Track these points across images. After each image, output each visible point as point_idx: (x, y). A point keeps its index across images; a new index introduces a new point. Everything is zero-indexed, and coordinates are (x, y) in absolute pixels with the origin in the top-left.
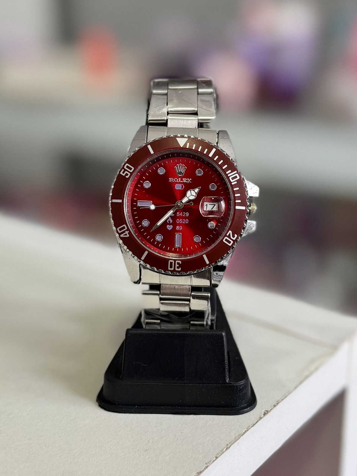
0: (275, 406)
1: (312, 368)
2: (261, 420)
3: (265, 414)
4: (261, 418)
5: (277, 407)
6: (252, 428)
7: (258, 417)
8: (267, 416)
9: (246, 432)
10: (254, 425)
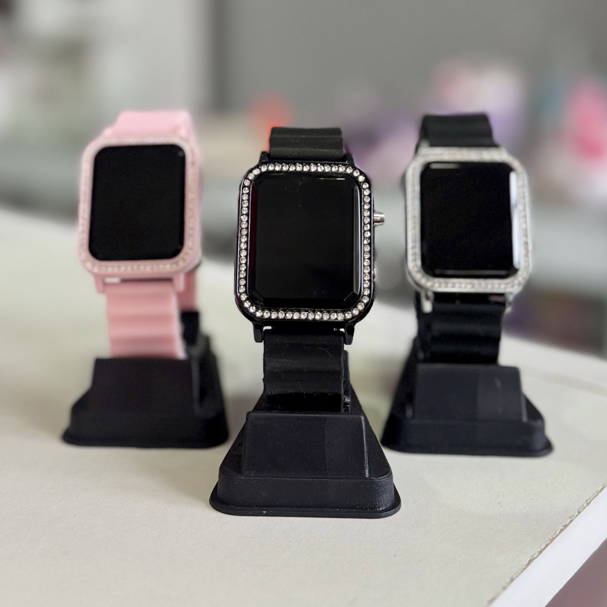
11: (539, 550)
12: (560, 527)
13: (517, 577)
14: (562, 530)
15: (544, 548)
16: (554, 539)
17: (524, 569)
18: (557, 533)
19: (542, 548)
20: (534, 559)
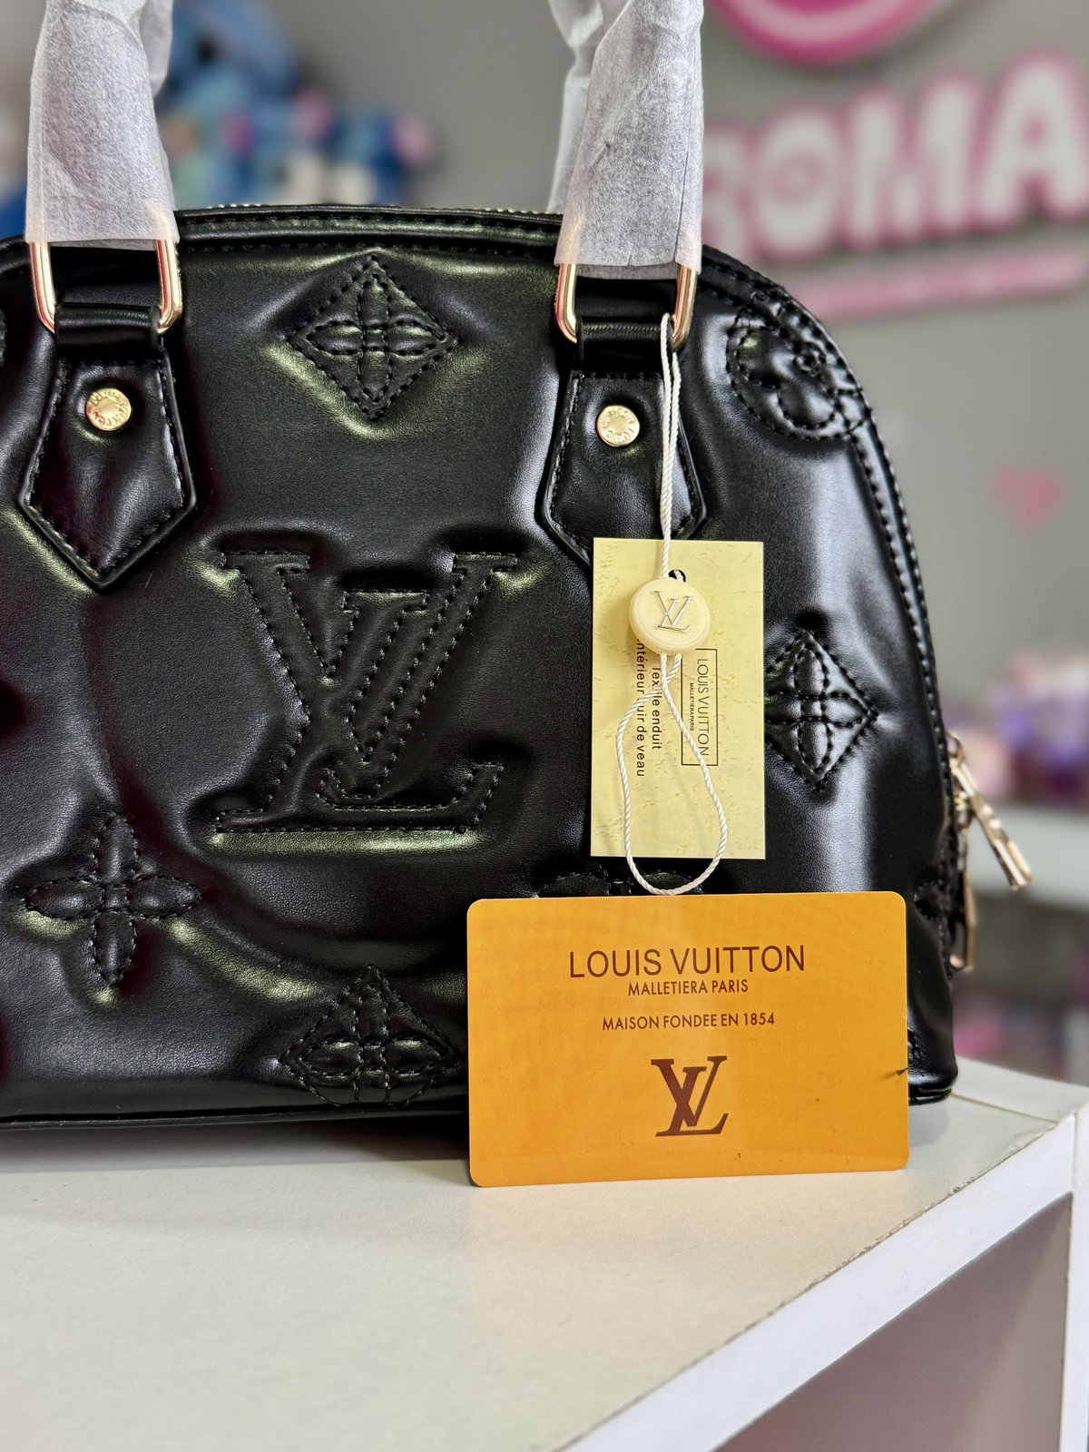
0: (969, 1183)
1: (1021, 1144)
2: (950, 1198)
3: (955, 1191)
4: (951, 1195)
5: (973, 1184)
6: (939, 1206)
7: (946, 1194)
8: (958, 1194)
9: (929, 1209)
10: (940, 1202)
11: (827, 1273)
12: (862, 1249)
13: (790, 1301)
14: (862, 1253)
15: (834, 1272)
16: (849, 1262)
17: (801, 1294)
18: (856, 1256)
19: (831, 1271)
20: (817, 1283)
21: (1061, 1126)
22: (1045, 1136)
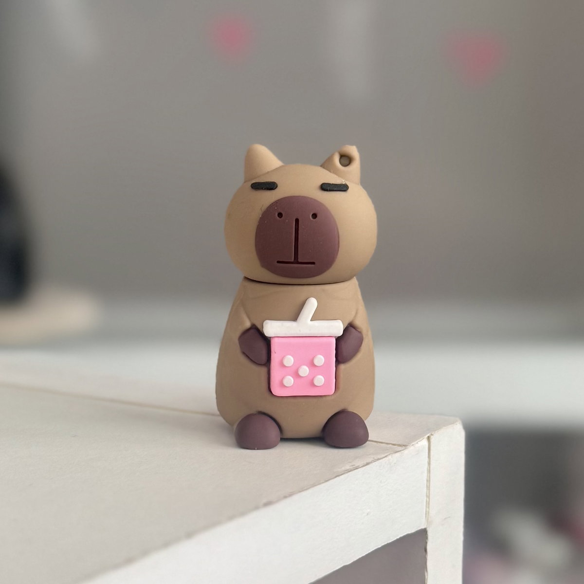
0: (285, 497)
3: (266, 504)
5: (289, 499)
8: (268, 508)
21: (411, 449)
22: (390, 457)
